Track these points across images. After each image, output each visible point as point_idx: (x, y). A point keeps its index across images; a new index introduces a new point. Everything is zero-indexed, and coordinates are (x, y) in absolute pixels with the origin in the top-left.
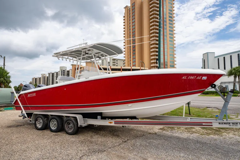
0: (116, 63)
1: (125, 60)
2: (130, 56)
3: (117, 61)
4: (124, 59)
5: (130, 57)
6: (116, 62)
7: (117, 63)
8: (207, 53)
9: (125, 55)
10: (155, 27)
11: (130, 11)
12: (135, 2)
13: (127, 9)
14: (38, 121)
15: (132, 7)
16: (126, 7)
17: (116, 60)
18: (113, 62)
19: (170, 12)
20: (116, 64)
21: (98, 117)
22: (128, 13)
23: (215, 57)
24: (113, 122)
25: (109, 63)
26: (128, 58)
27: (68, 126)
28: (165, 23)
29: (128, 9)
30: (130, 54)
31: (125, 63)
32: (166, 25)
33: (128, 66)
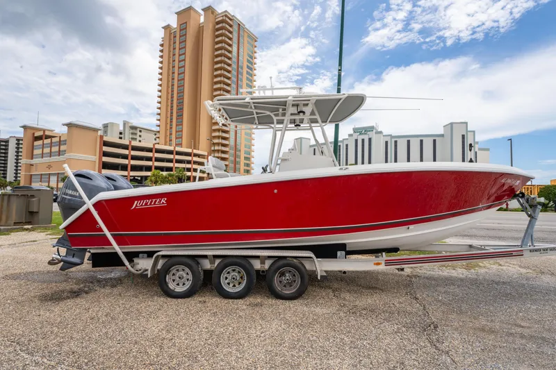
0: (138, 135)
1: (159, 132)
2: (171, 125)
3: (140, 131)
4: (158, 129)
5: (171, 128)
6: (139, 133)
7: (140, 136)
8: (301, 138)
9: (158, 122)
10: (222, 79)
11: (175, 37)
12: (186, 23)
13: (168, 30)
14: (171, 273)
15: (181, 30)
16: (167, 28)
17: (138, 129)
18: (132, 134)
19: (250, 59)
20: (138, 138)
21: (339, 253)
22: (170, 39)
23: (311, 146)
24: (383, 263)
25: (121, 133)
26: (166, 130)
27: (280, 279)
28: (240, 76)
29: (170, 31)
30: (171, 122)
31: (159, 138)
32: (242, 80)
33: (165, 145)
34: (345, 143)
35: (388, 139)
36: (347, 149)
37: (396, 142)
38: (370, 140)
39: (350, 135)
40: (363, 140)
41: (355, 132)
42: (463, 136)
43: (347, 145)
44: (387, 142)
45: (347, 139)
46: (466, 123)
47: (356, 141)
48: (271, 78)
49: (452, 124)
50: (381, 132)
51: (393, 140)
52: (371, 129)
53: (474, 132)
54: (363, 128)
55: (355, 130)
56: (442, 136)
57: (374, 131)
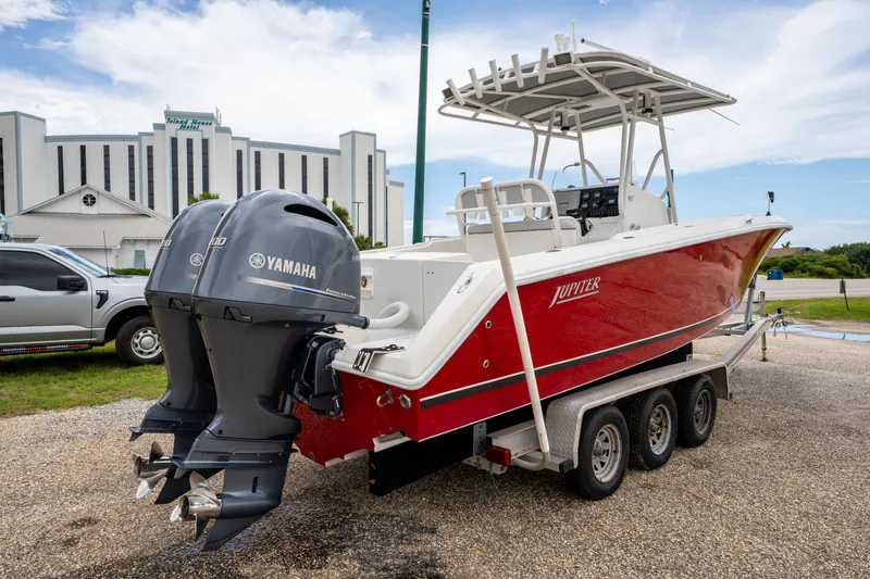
34: (146, 142)
35: (243, 146)
36: (150, 157)
37: (258, 155)
38: (205, 143)
39: (157, 126)
40: (190, 142)
41: (169, 121)
42: (370, 157)
43: (150, 149)
44: (239, 153)
45: (151, 134)
46: (374, 135)
47: (174, 141)
49: (353, 133)
50: (227, 130)
51: (253, 150)
52: (209, 119)
53: (384, 152)
54: (188, 115)
55: (171, 116)
56: (338, 153)
57: (214, 125)
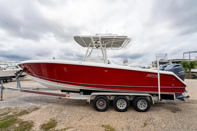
48: (107, 31)
